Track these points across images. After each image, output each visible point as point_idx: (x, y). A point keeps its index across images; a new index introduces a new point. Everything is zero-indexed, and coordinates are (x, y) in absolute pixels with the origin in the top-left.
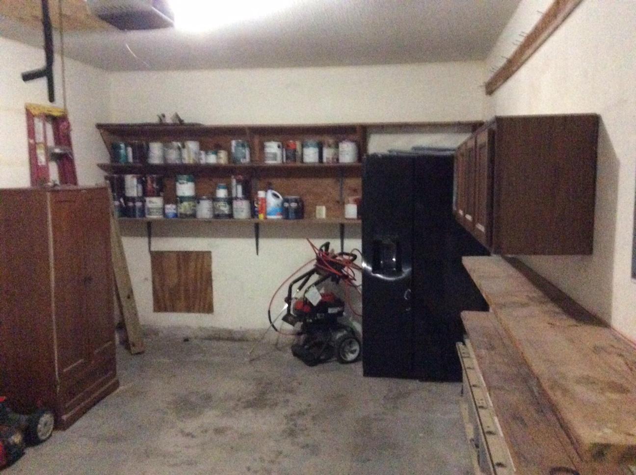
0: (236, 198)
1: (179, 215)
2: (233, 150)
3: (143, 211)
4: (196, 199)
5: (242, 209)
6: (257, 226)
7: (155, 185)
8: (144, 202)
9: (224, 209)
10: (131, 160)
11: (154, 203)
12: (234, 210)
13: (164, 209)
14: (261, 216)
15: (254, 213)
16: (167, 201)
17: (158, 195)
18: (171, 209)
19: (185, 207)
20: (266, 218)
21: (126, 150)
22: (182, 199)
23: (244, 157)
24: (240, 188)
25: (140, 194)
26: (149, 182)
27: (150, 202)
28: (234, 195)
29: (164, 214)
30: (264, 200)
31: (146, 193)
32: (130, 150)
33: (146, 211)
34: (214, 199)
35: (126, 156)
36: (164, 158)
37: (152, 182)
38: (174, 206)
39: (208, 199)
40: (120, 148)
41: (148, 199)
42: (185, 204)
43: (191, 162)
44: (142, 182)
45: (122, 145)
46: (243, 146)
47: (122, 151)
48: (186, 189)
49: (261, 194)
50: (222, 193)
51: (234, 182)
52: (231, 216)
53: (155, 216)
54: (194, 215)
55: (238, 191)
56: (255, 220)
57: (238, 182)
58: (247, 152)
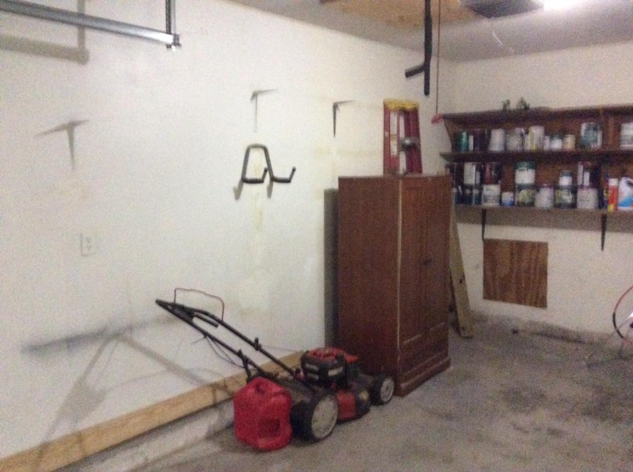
0: (582, 187)
1: (516, 203)
2: (583, 133)
3: (479, 199)
4: (536, 187)
5: (588, 199)
6: (604, 218)
7: (493, 173)
8: (481, 189)
9: (567, 198)
10: (471, 147)
11: (492, 190)
12: (578, 199)
13: (500, 197)
14: (611, 208)
15: (602, 203)
16: (504, 189)
17: (496, 183)
18: (507, 197)
19: (523, 196)
20: (616, 209)
21: (468, 138)
22: (521, 187)
23: (595, 140)
24: (587, 176)
25: (478, 182)
26: (488, 170)
27: (488, 189)
28: (580, 183)
29: (500, 201)
30: (616, 190)
31: (483, 181)
32: (471, 138)
33: (483, 198)
34: (556, 187)
35: (468, 145)
36: (505, 145)
37: (491, 169)
38: (511, 194)
39: (550, 187)
40: (462, 137)
41: (485, 187)
42: (524, 192)
43: (534, 148)
44: (481, 171)
45: (464, 134)
46: (595, 129)
47: (464, 140)
48: (525, 176)
49: (613, 182)
50: (565, 181)
51: (581, 168)
52: (574, 205)
53: (491, 204)
54: (532, 204)
55: (585, 178)
56: (603, 211)
57: (585, 169)
58: (599, 136)
